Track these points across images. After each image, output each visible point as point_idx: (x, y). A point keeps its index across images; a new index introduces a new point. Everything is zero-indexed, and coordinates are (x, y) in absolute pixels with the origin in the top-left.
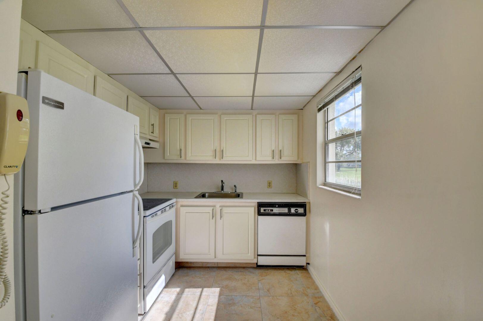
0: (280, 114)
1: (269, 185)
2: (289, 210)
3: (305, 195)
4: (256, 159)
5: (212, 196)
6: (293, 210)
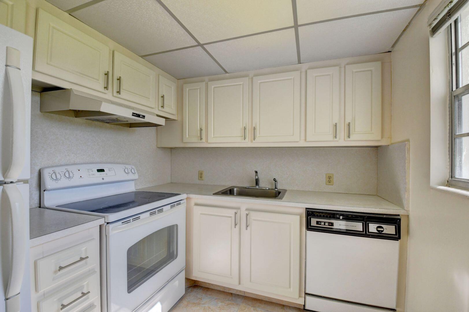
0: (348, 64)
1: (330, 179)
2: (366, 227)
3: (399, 202)
4: (305, 140)
5: (244, 193)
6: (373, 228)
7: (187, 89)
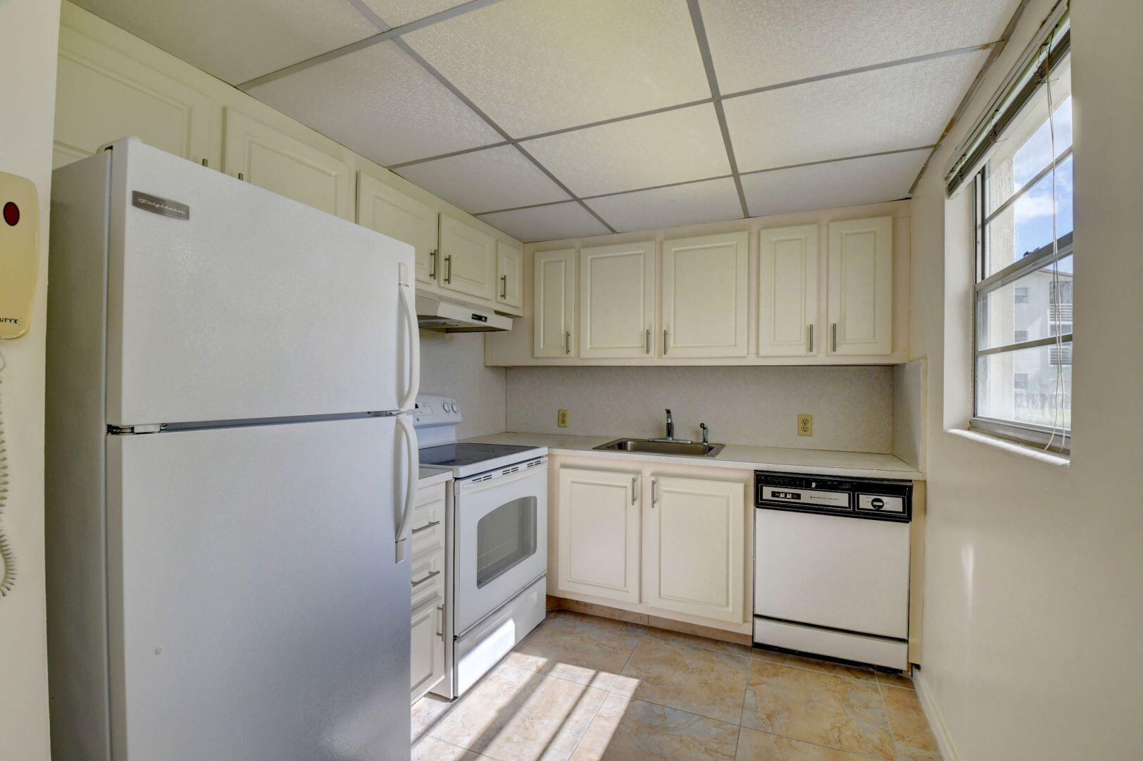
0: (833, 220)
1: (805, 426)
2: (854, 501)
3: (910, 457)
4: (757, 354)
6: (866, 501)
7: (543, 261)
